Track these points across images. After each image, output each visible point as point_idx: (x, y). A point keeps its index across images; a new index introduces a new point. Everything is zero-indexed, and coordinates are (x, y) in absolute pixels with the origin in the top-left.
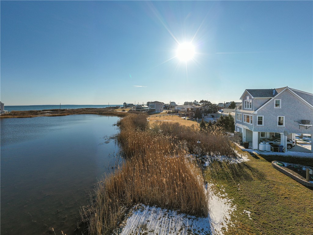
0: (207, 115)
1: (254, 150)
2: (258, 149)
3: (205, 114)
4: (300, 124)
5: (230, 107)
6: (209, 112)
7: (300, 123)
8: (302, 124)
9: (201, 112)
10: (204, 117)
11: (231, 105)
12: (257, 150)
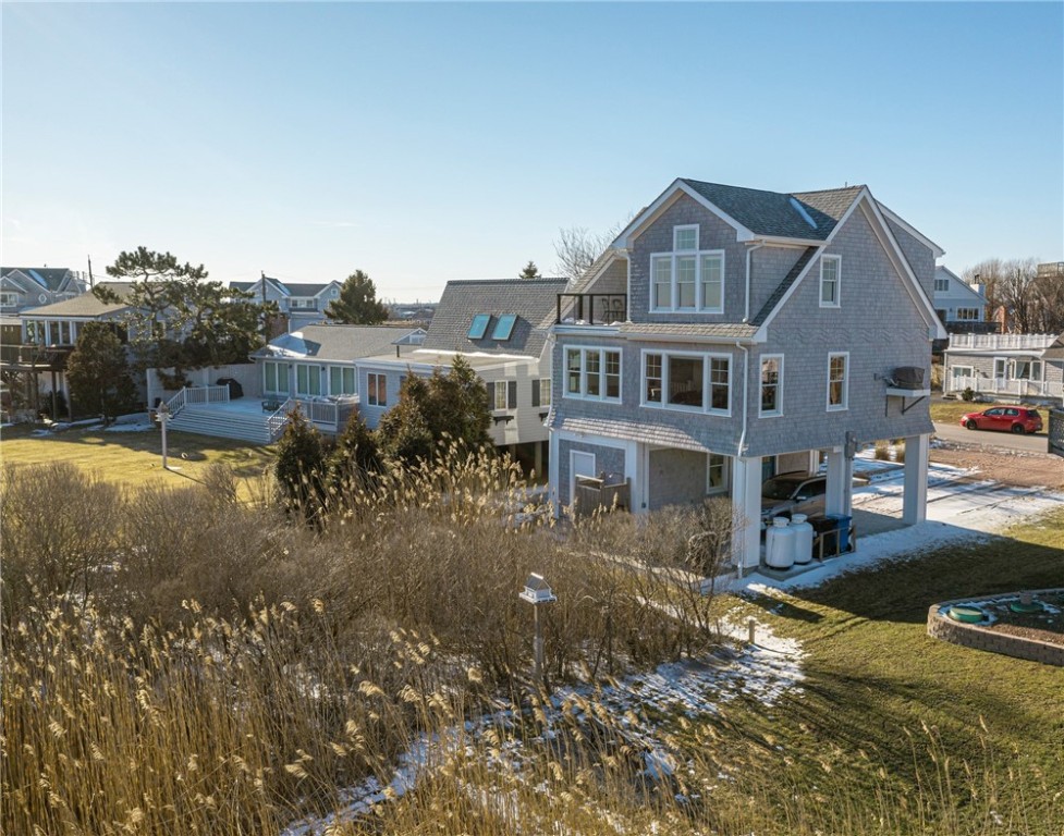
0: (189, 385)
1: (747, 572)
2: (763, 560)
3: (171, 372)
4: (891, 392)
5: (340, 315)
6: (197, 353)
7: (891, 385)
8: (899, 387)
9: (131, 359)
10: (157, 402)
11: (343, 296)
12: (755, 569)
